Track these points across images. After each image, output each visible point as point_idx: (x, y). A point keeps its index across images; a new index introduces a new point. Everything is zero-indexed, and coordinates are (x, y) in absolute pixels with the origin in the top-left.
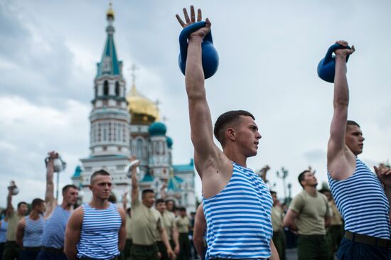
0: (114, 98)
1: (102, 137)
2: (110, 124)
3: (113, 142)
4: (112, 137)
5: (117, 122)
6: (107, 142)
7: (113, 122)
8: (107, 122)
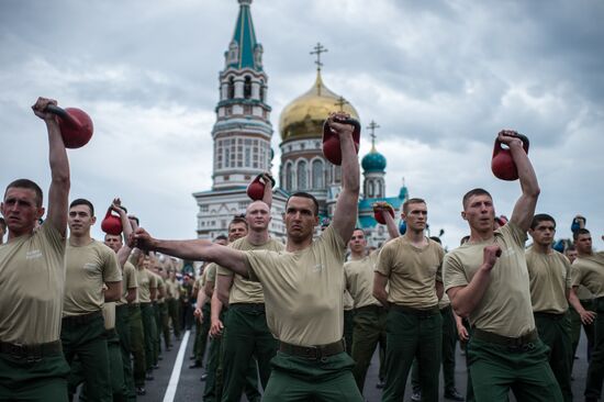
0: (240, 102)
1: (223, 161)
2: (233, 142)
3: (237, 168)
4: (236, 160)
5: (244, 138)
6: (230, 169)
7: (237, 138)
8: (230, 138)
